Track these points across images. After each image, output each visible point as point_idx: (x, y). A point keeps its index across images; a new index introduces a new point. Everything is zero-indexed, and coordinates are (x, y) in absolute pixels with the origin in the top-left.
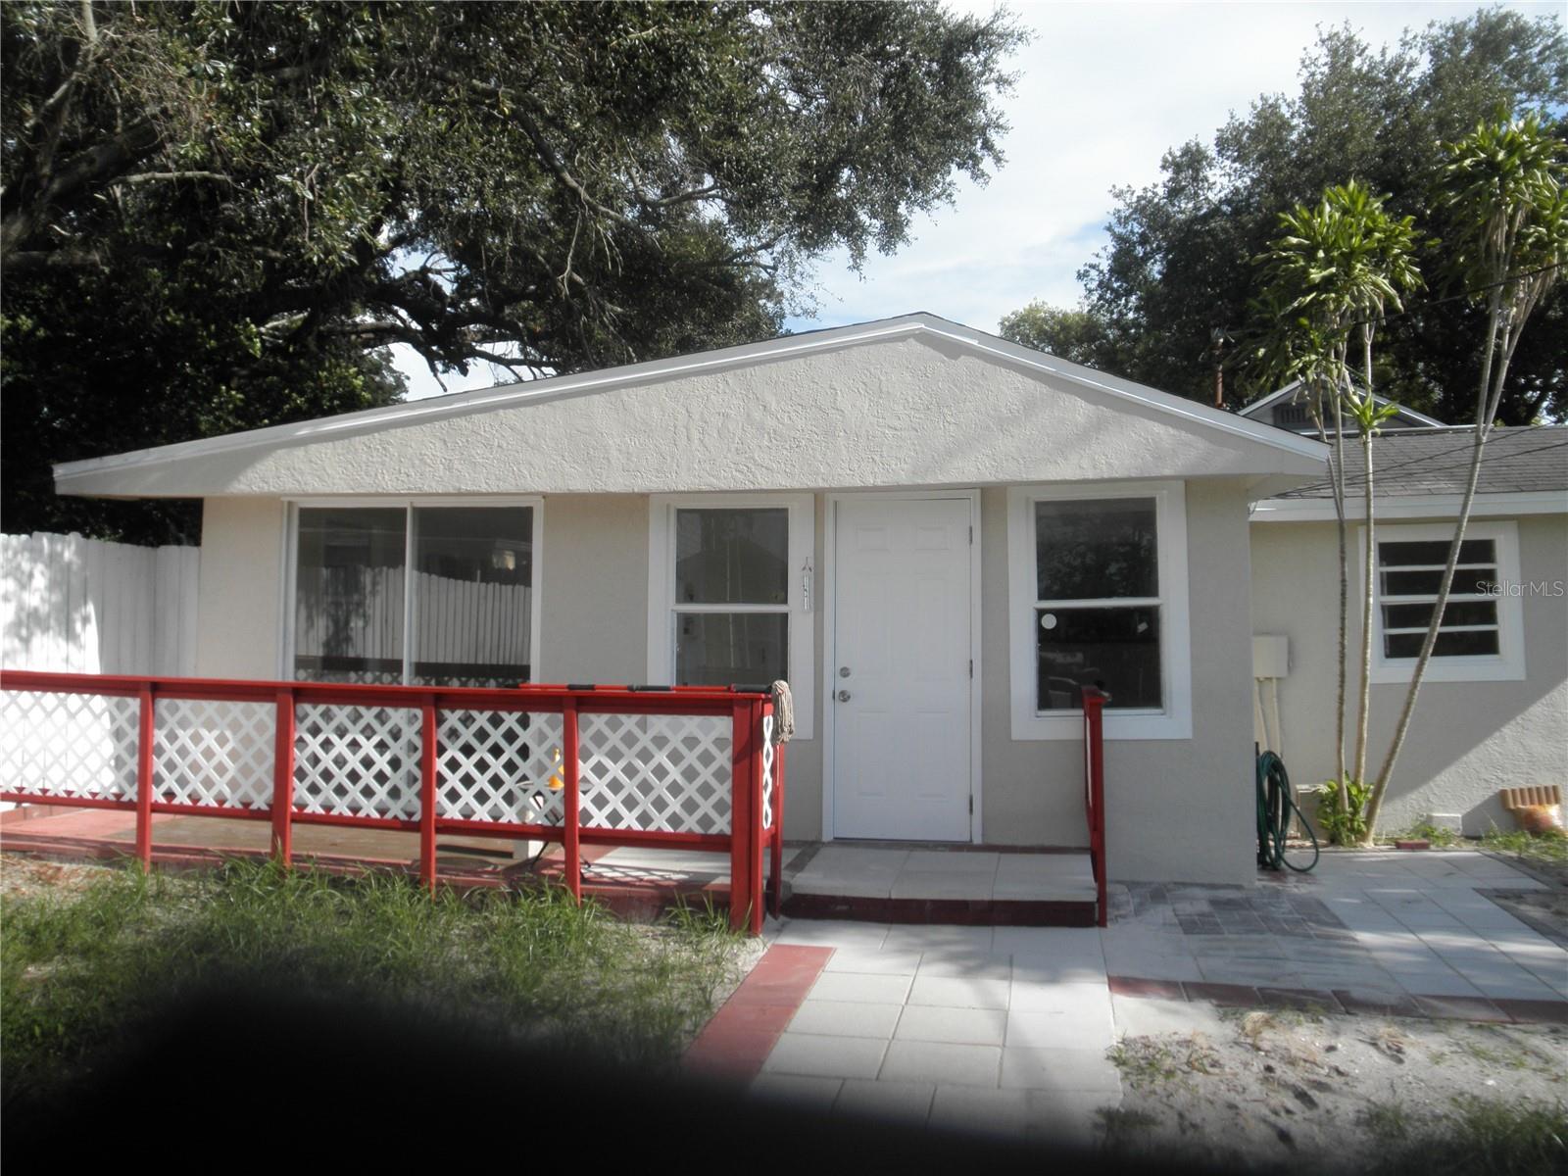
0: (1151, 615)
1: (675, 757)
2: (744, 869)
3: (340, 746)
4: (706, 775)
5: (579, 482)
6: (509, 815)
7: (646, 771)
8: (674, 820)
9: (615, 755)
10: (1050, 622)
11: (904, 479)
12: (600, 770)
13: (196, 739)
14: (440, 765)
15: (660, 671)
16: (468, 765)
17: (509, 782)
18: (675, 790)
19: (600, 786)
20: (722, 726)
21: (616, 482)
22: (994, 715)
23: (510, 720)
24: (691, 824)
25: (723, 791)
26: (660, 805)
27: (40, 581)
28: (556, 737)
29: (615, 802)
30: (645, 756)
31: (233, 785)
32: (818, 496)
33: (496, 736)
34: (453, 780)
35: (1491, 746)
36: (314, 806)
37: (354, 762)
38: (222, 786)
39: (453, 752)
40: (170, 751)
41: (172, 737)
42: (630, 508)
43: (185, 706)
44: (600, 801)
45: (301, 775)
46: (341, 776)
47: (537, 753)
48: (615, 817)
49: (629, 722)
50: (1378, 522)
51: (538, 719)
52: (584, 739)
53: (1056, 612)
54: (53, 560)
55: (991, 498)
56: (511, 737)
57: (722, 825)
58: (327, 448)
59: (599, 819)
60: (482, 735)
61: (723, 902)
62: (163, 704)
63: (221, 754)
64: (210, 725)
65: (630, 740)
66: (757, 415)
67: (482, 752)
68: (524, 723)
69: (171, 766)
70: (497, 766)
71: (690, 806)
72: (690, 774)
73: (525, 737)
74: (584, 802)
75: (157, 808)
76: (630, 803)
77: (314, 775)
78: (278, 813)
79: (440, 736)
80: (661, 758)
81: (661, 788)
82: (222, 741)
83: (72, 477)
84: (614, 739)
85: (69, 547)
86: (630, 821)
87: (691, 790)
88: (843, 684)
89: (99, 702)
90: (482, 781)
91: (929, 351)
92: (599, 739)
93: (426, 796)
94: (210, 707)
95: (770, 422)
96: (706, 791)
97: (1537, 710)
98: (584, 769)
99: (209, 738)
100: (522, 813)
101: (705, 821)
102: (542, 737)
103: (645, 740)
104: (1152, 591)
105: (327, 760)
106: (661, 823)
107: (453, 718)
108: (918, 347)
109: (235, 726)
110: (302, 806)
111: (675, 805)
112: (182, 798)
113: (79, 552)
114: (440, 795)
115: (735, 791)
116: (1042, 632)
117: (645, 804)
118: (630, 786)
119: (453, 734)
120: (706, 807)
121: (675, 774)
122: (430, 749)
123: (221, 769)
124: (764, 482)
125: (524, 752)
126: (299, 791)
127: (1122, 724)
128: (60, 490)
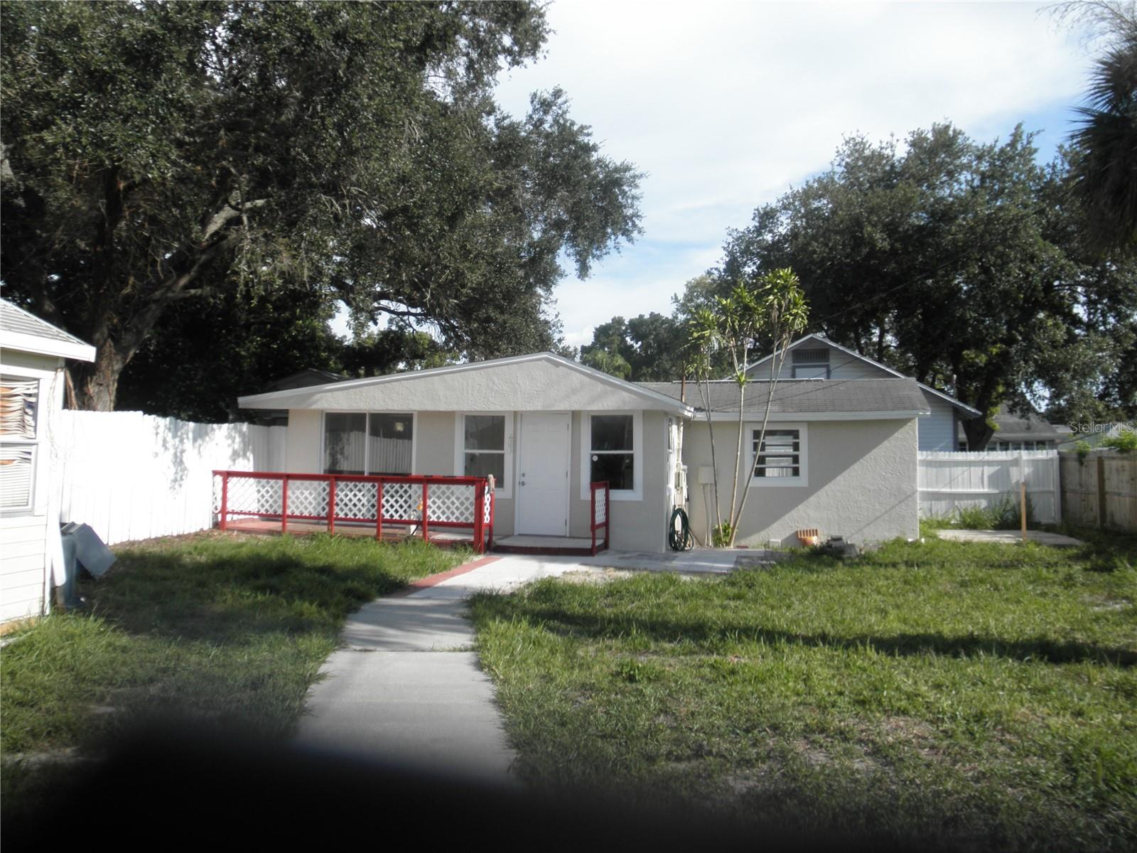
0: (631, 457)
1: (458, 499)
2: (478, 535)
3: (351, 495)
4: (467, 504)
5: (430, 407)
6: (405, 517)
7: (448, 503)
8: (457, 518)
9: (439, 498)
10: (595, 459)
11: (539, 408)
12: (434, 502)
13: (302, 493)
14: (383, 501)
15: (459, 472)
16: (392, 501)
17: (405, 507)
18: (457, 508)
19: (434, 507)
20: (472, 489)
21: (442, 407)
22: (575, 491)
23: (406, 486)
24: (462, 520)
25: (472, 509)
26: (453, 513)
27: (238, 440)
28: (420, 492)
29: (439, 513)
30: (448, 498)
31: (314, 508)
32: (515, 413)
33: (401, 492)
34: (387, 506)
35: (794, 513)
36: (342, 515)
37: (355, 500)
38: (311, 509)
39: (387, 497)
40: (293, 498)
41: (294, 493)
42: (449, 416)
43: (298, 483)
44: (434, 512)
45: (337, 505)
46: (350, 505)
47: (414, 497)
48: (438, 517)
49: (444, 487)
50: (744, 422)
51: (415, 486)
52: (429, 492)
53: (598, 455)
54: (240, 432)
55: (575, 415)
56: (406, 492)
57: (472, 520)
58: (340, 393)
59: (434, 518)
60: (397, 492)
61: (471, 544)
62: (290, 482)
63: (310, 498)
64: (307, 489)
65: (443, 493)
66: (491, 385)
67: (397, 497)
68: (410, 487)
69: (293, 503)
70: (401, 501)
71: (462, 514)
72: (462, 504)
73: (410, 492)
74: (429, 512)
75: (289, 516)
76: (443, 513)
77: (342, 505)
78: (330, 518)
79: (383, 492)
80: (453, 499)
81: (453, 508)
82: (311, 494)
83: (245, 402)
84: (439, 493)
85: (245, 427)
86: (443, 519)
87: (462, 509)
88: (523, 479)
89: (252, 480)
90: (397, 506)
91: (549, 365)
92: (434, 493)
93: (378, 511)
94: (307, 483)
95: (495, 388)
96: (467, 509)
97: (812, 499)
98: (429, 502)
99: (306, 493)
100: (409, 516)
101: (467, 518)
102: (416, 492)
103: (448, 493)
104: (631, 448)
105: (346, 500)
106: (453, 519)
107: (387, 486)
108: (546, 363)
109: (315, 489)
110: (338, 515)
111: (457, 513)
112: (297, 513)
113: (248, 428)
114: (383, 511)
115: (476, 509)
116: (593, 462)
117: (448, 513)
118: (444, 508)
119: (388, 492)
120: (467, 514)
121: (457, 504)
122: (380, 496)
123: (310, 503)
124: (493, 408)
125: (410, 497)
126: (337, 509)
127: (618, 495)
128: (240, 407)
